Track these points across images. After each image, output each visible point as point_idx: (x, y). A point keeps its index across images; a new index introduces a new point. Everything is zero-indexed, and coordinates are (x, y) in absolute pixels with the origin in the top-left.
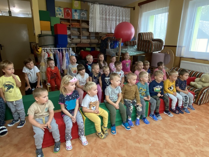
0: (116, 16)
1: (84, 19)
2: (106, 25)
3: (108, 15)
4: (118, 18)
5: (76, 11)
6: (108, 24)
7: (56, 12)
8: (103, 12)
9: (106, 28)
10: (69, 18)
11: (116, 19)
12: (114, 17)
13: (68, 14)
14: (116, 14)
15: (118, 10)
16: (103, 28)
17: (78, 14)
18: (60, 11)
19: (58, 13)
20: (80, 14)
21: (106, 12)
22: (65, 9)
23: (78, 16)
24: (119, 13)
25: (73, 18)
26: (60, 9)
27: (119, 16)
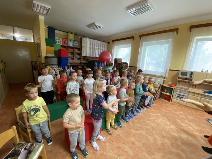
0: (99, 47)
1: (76, 47)
2: (93, 52)
3: (94, 45)
4: (100, 48)
5: (70, 41)
6: (94, 51)
7: (56, 40)
8: (91, 44)
9: (93, 54)
10: (65, 45)
11: (99, 49)
12: (98, 48)
13: (65, 42)
14: (99, 45)
15: (100, 43)
16: (91, 54)
17: (72, 43)
18: (60, 40)
19: (57, 41)
20: (74, 43)
21: (93, 44)
22: (63, 39)
23: (72, 44)
24: (101, 45)
25: (68, 46)
26: (59, 38)
27: (101, 47)
